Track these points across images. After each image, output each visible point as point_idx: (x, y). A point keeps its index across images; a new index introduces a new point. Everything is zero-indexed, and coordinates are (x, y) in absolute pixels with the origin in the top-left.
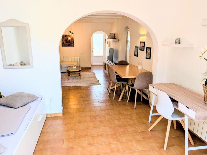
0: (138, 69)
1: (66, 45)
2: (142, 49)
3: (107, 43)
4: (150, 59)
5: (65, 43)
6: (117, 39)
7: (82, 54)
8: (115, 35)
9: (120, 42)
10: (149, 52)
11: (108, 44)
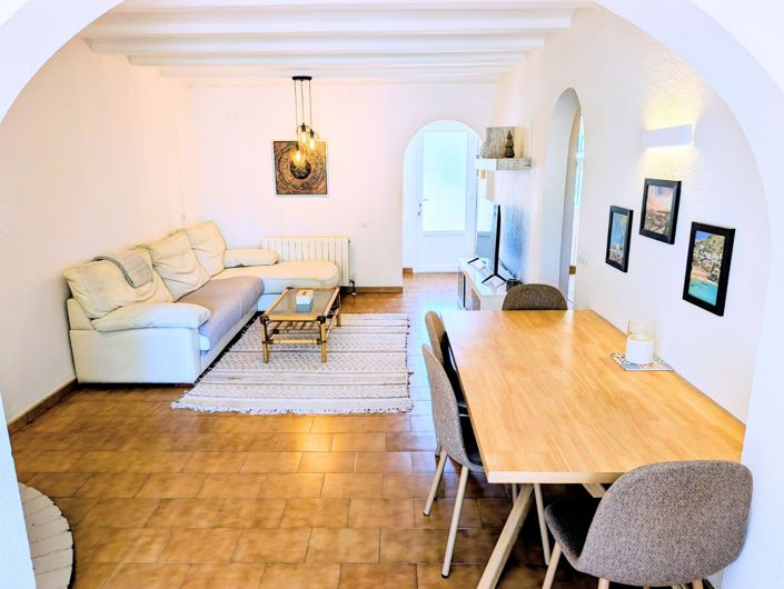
0: (626, 367)
1: (294, 187)
2: (660, 232)
3: (483, 177)
4: (718, 309)
5: (289, 176)
6: (522, 156)
7: (364, 226)
8: (510, 137)
9: (536, 171)
10: (717, 257)
11: (485, 180)
